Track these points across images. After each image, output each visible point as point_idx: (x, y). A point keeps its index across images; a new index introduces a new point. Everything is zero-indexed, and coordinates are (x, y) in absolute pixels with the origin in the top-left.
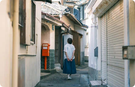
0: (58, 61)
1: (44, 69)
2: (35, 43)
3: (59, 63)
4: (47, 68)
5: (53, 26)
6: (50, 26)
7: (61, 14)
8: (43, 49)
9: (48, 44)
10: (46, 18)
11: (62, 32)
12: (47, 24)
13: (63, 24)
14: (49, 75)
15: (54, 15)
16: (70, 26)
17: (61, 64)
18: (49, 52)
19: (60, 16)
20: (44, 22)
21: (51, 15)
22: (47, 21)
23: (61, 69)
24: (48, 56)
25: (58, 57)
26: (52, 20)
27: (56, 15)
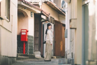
0: (38, 49)
1: (22, 54)
2: (10, 21)
3: (39, 51)
4: (26, 53)
5: (31, 13)
6: (29, 13)
7: (41, 2)
8: (22, 34)
9: (26, 30)
10: (22, 4)
11: (43, 20)
12: (25, 11)
13: (41, 11)
14: (27, 58)
15: (34, 3)
16: (49, 14)
17: (41, 52)
18: (27, 37)
19: (40, 4)
20: (22, 8)
21: (31, 3)
22: (25, 7)
23: (40, 56)
24: (27, 41)
25: (38, 45)
26: (30, 7)
27: (36, 3)
